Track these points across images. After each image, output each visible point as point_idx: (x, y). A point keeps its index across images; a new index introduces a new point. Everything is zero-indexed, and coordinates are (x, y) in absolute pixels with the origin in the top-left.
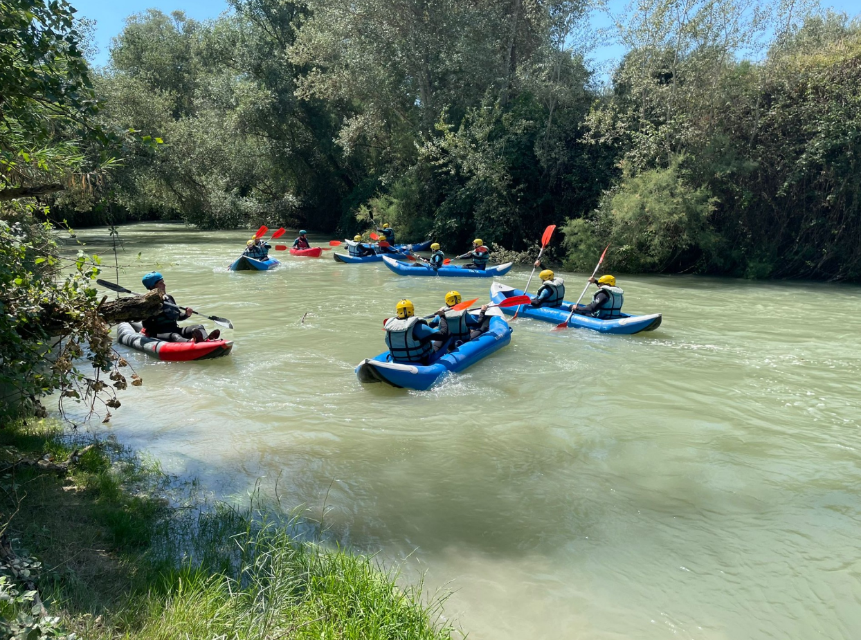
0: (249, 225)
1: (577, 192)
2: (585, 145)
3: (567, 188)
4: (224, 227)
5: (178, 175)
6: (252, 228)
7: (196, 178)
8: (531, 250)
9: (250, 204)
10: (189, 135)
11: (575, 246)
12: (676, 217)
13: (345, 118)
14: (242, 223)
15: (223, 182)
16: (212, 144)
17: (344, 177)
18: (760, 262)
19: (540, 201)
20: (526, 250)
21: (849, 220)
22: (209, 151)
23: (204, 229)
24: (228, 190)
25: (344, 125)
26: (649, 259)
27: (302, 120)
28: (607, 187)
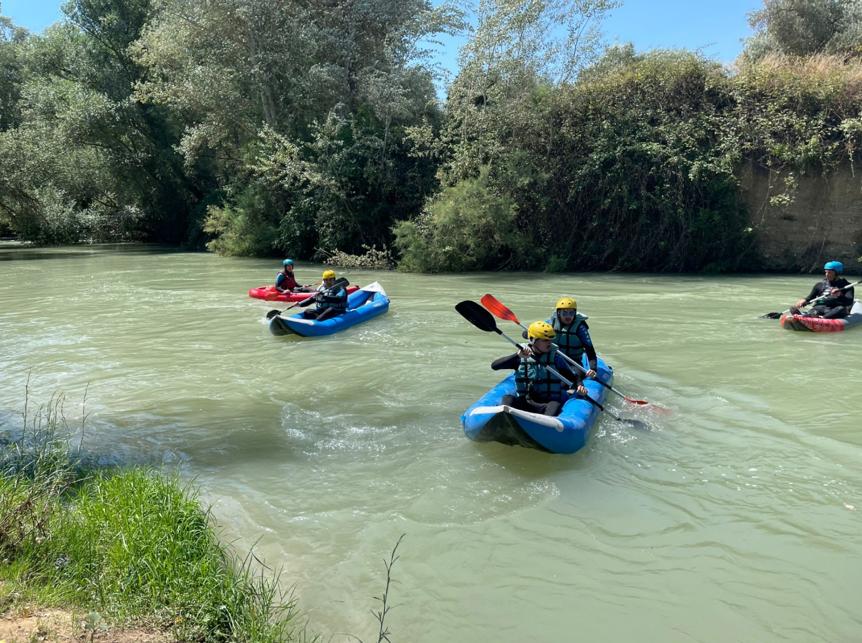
0: (91, 240)
1: (410, 201)
2: (416, 158)
3: (401, 198)
4: (62, 242)
5: (7, 189)
6: (94, 243)
7: (27, 191)
8: (369, 254)
9: (90, 217)
10: (18, 147)
11: (406, 247)
12: (484, 221)
13: (187, 127)
14: (83, 238)
15: (59, 195)
16: (44, 156)
17: (192, 188)
18: (559, 257)
19: (376, 210)
20: (365, 254)
21: (622, 220)
22: (41, 163)
23: (40, 246)
24: (65, 202)
25: (186, 133)
26: (469, 258)
27: (143, 131)
28: (429, 193)
